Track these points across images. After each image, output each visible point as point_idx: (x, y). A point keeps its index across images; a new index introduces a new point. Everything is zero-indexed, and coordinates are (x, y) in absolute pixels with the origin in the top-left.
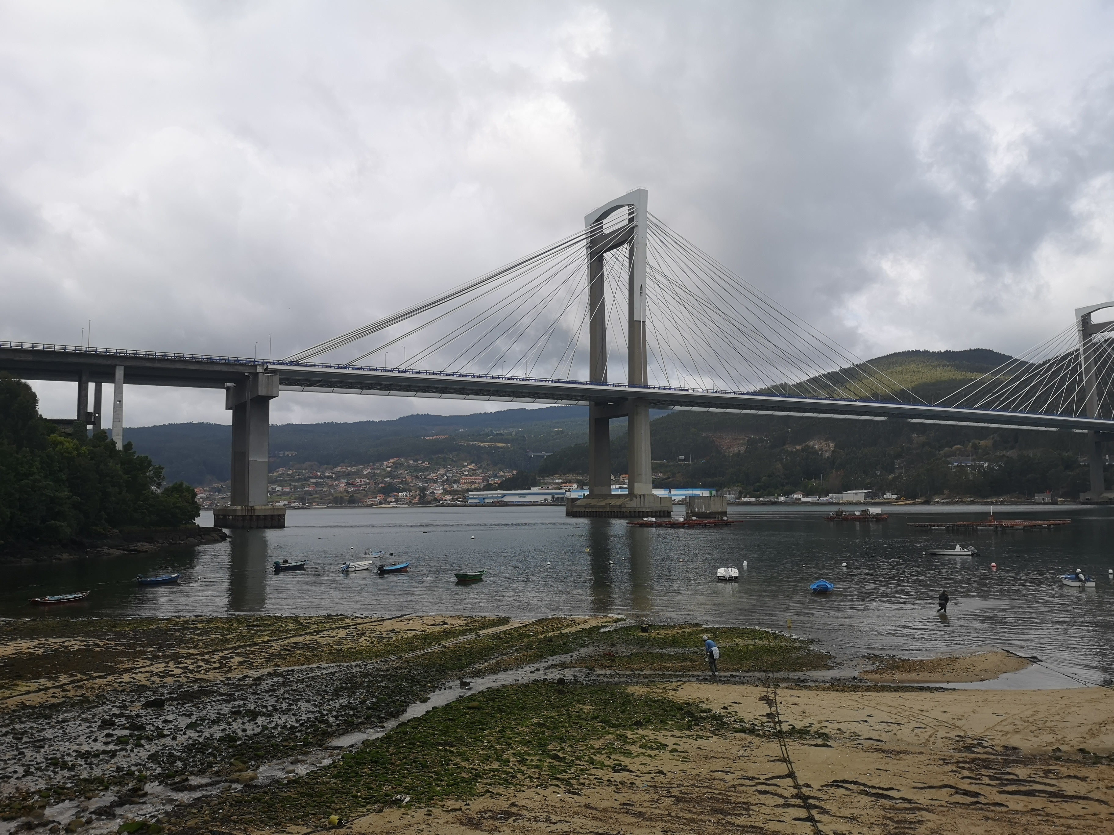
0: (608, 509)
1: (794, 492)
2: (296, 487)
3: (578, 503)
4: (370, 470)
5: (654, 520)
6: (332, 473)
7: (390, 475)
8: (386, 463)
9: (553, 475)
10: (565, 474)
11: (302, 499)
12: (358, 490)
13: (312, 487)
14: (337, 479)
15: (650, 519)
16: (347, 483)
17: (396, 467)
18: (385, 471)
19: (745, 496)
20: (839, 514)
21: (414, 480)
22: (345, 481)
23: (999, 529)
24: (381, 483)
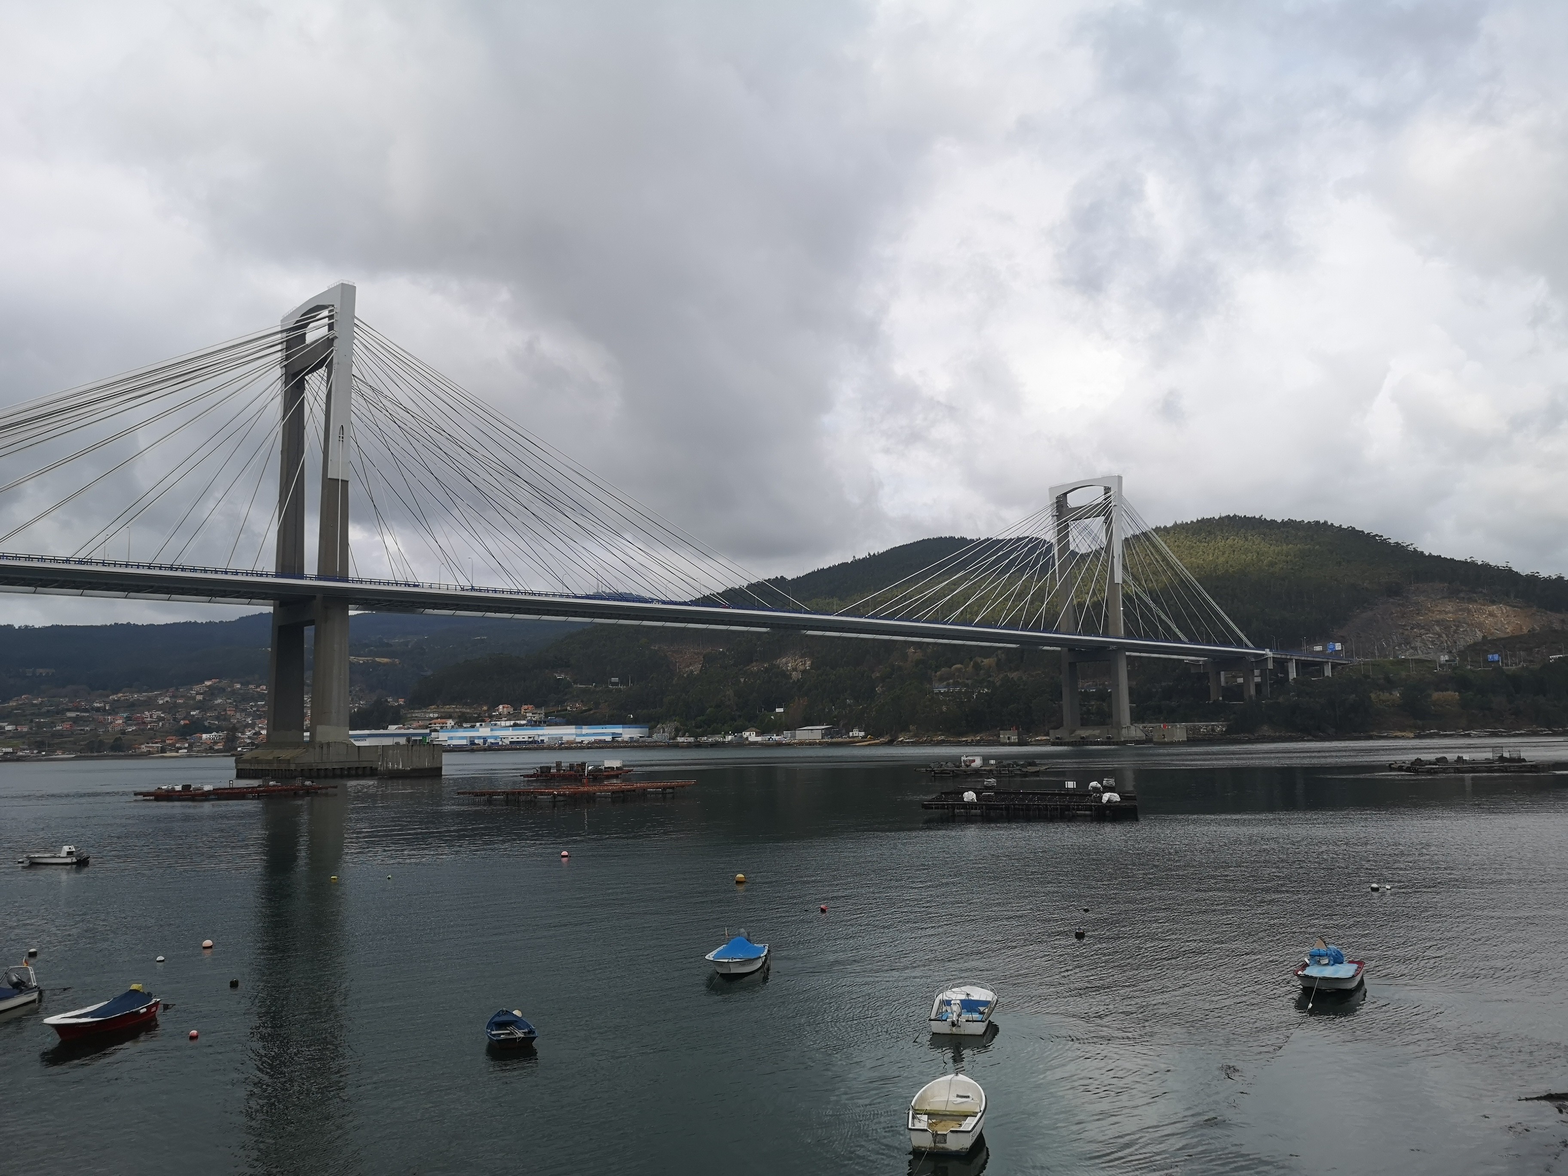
1: (744, 729)
2: (40, 726)
4: (168, 699)
6: (106, 703)
7: (200, 706)
8: (197, 688)
11: (40, 746)
12: (143, 730)
13: (67, 725)
14: (114, 711)
16: (128, 719)
17: (212, 694)
18: (194, 698)
19: (683, 736)
21: (238, 715)
22: (125, 715)
24: (184, 719)
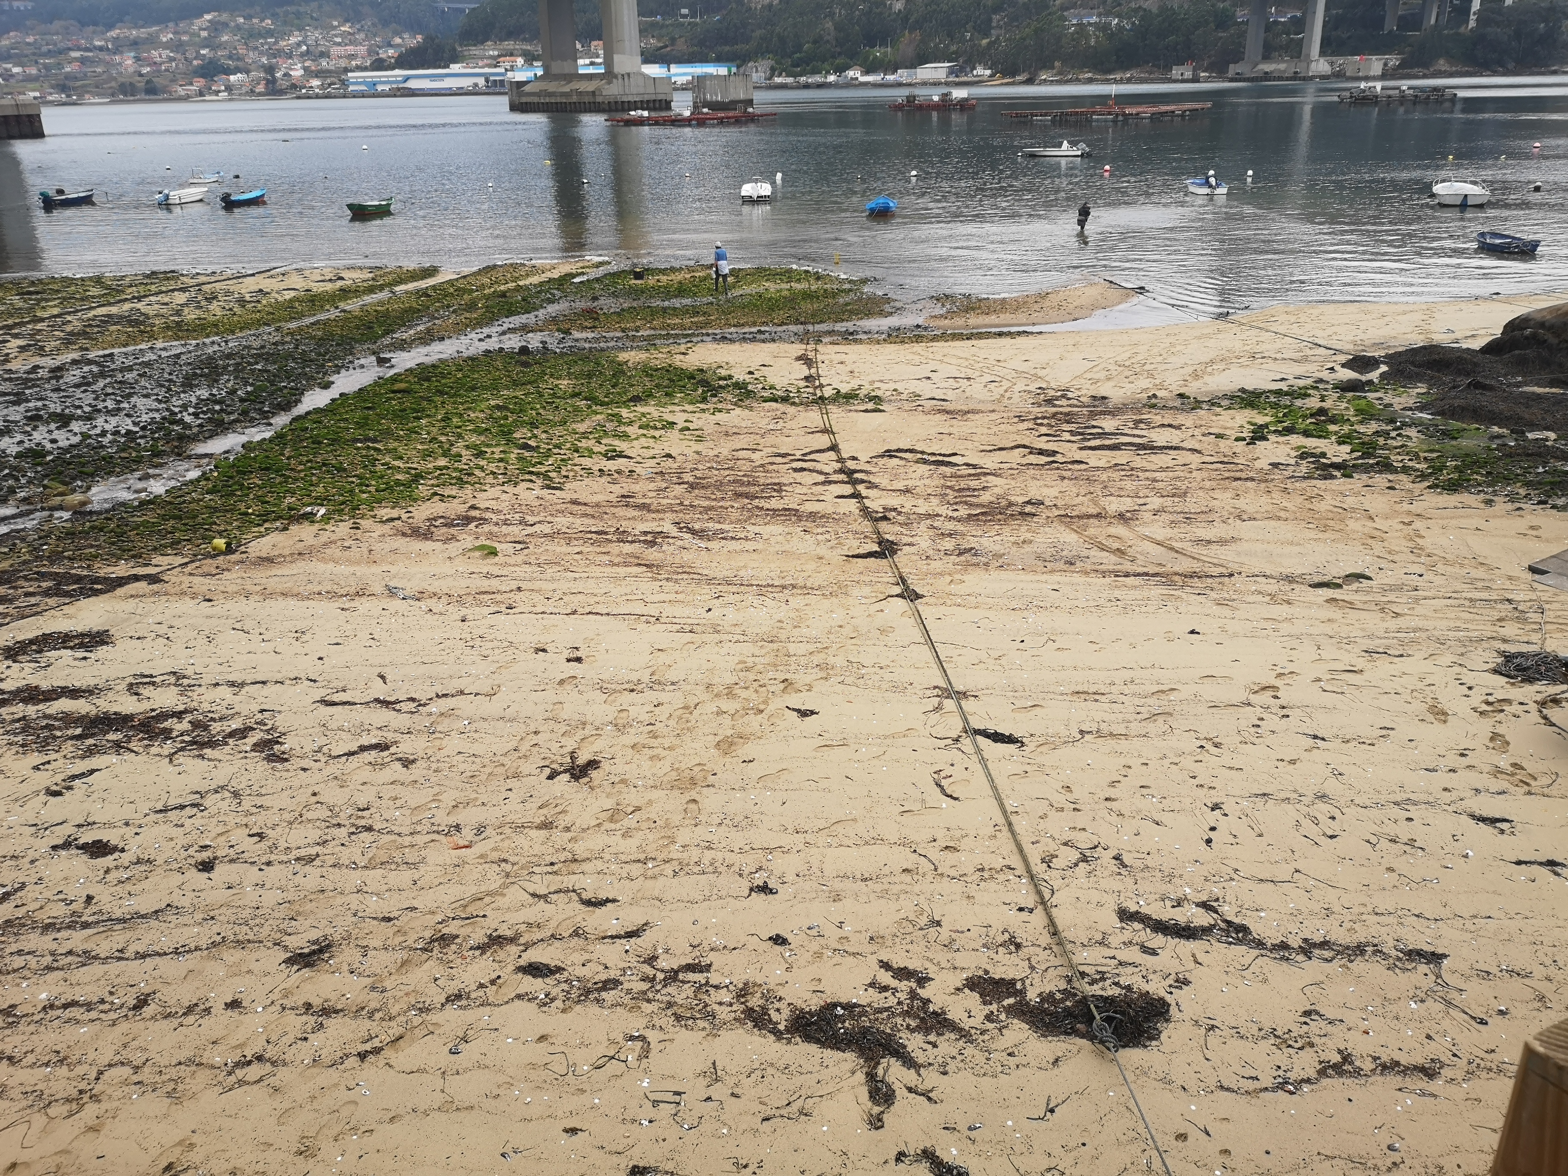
0: (575, 99)
1: (848, 68)
2: (47, 67)
3: (527, 88)
4: (171, 36)
5: (646, 114)
6: (107, 41)
7: (207, 43)
8: (198, 23)
9: (482, 42)
10: (501, 40)
11: (63, 88)
12: (159, 71)
13: (76, 66)
14: (117, 51)
15: (640, 112)
17: (216, 30)
18: (199, 36)
19: (780, 75)
20: (911, 99)
21: (251, 53)
22: (132, 54)
23: (1120, 118)
24: (195, 58)
